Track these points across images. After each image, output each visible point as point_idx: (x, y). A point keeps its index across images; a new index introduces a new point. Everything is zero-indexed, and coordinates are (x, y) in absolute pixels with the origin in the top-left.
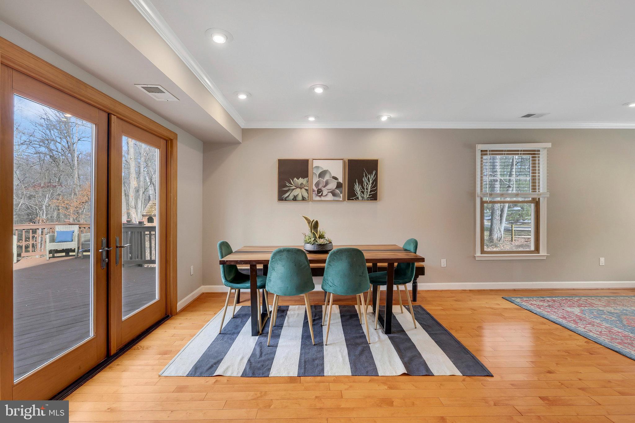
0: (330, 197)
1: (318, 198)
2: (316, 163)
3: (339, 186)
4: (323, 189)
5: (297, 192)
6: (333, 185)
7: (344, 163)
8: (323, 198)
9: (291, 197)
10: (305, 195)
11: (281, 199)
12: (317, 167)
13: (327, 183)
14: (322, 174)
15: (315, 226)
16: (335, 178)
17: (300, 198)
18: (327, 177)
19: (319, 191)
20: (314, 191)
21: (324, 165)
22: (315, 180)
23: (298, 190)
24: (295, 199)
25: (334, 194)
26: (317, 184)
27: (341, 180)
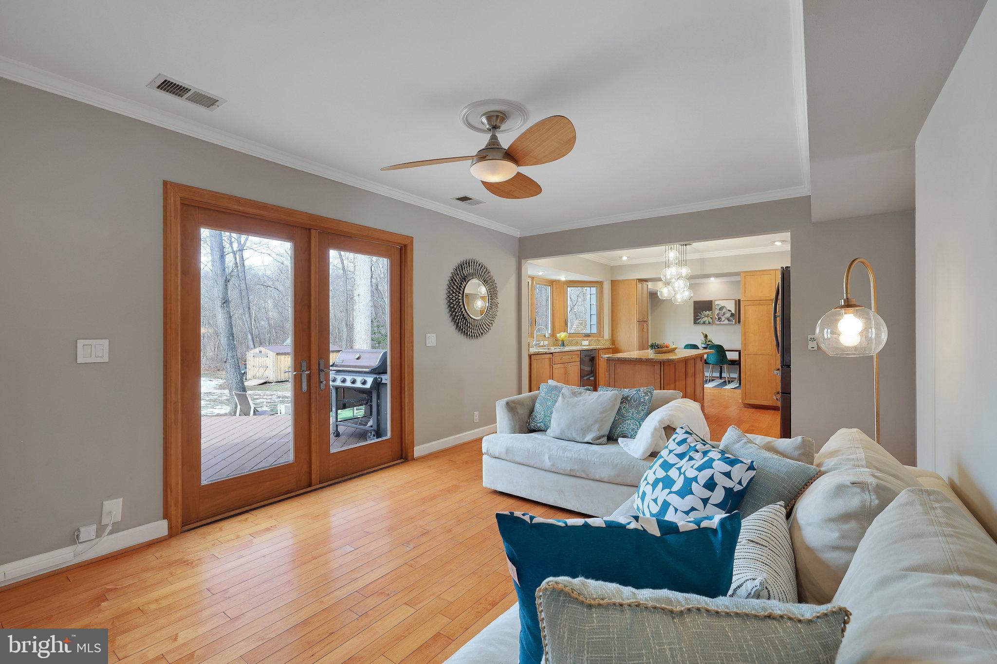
0: (726, 322)
1: (719, 323)
2: (717, 302)
3: (732, 315)
4: (722, 317)
5: (705, 319)
6: (728, 315)
7: (736, 301)
8: (721, 323)
9: (702, 322)
10: (711, 321)
11: (695, 323)
12: (718, 305)
13: (724, 314)
14: (721, 309)
15: (706, 336)
16: (730, 311)
17: (707, 322)
18: (724, 310)
19: (719, 318)
20: (716, 318)
21: (722, 303)
22: (717, 312)
23: (706, 318)
24: (704, 323)
25: (729, 320)
26: (718, 315)
27: (733, 312)
